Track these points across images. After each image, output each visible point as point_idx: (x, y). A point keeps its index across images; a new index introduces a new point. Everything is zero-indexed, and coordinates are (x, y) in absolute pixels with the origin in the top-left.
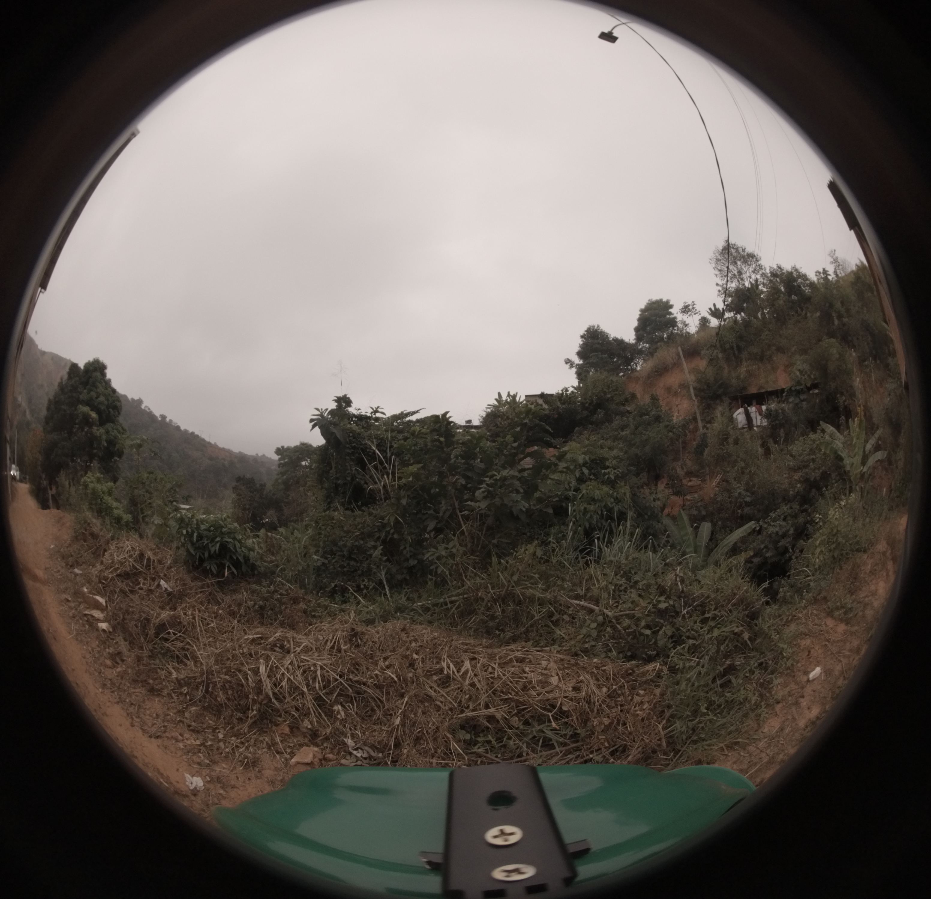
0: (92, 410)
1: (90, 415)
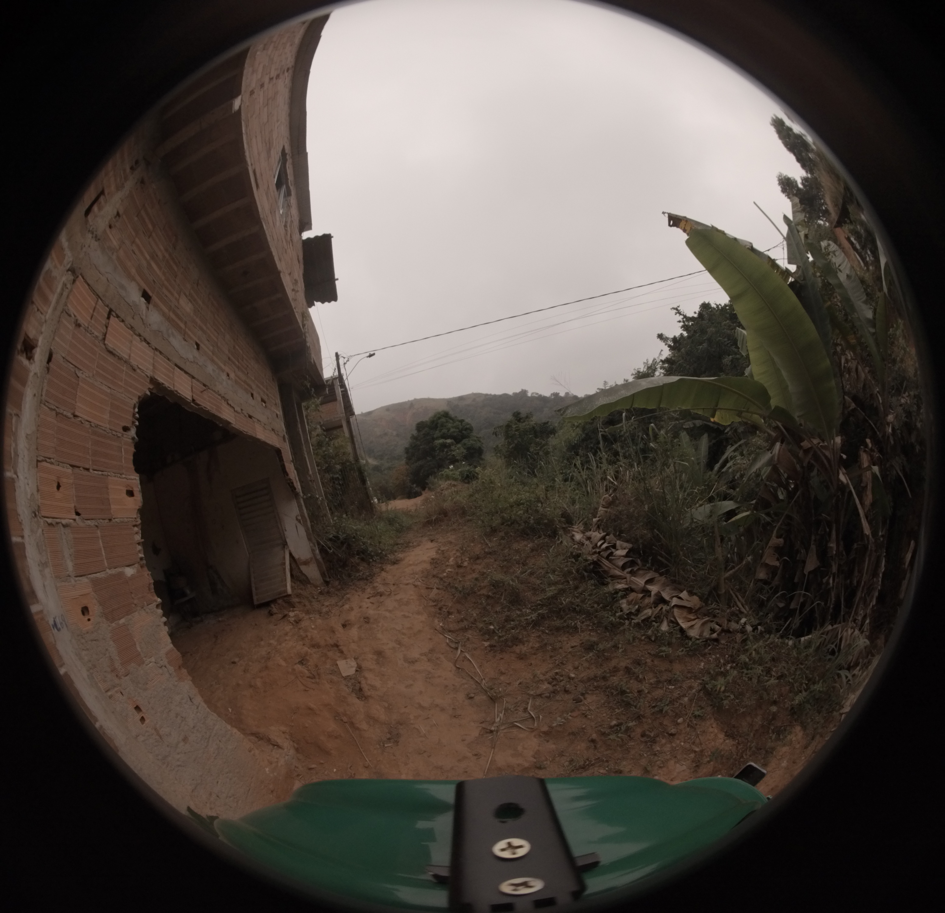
0: (446, 439)
1: (446, 443)
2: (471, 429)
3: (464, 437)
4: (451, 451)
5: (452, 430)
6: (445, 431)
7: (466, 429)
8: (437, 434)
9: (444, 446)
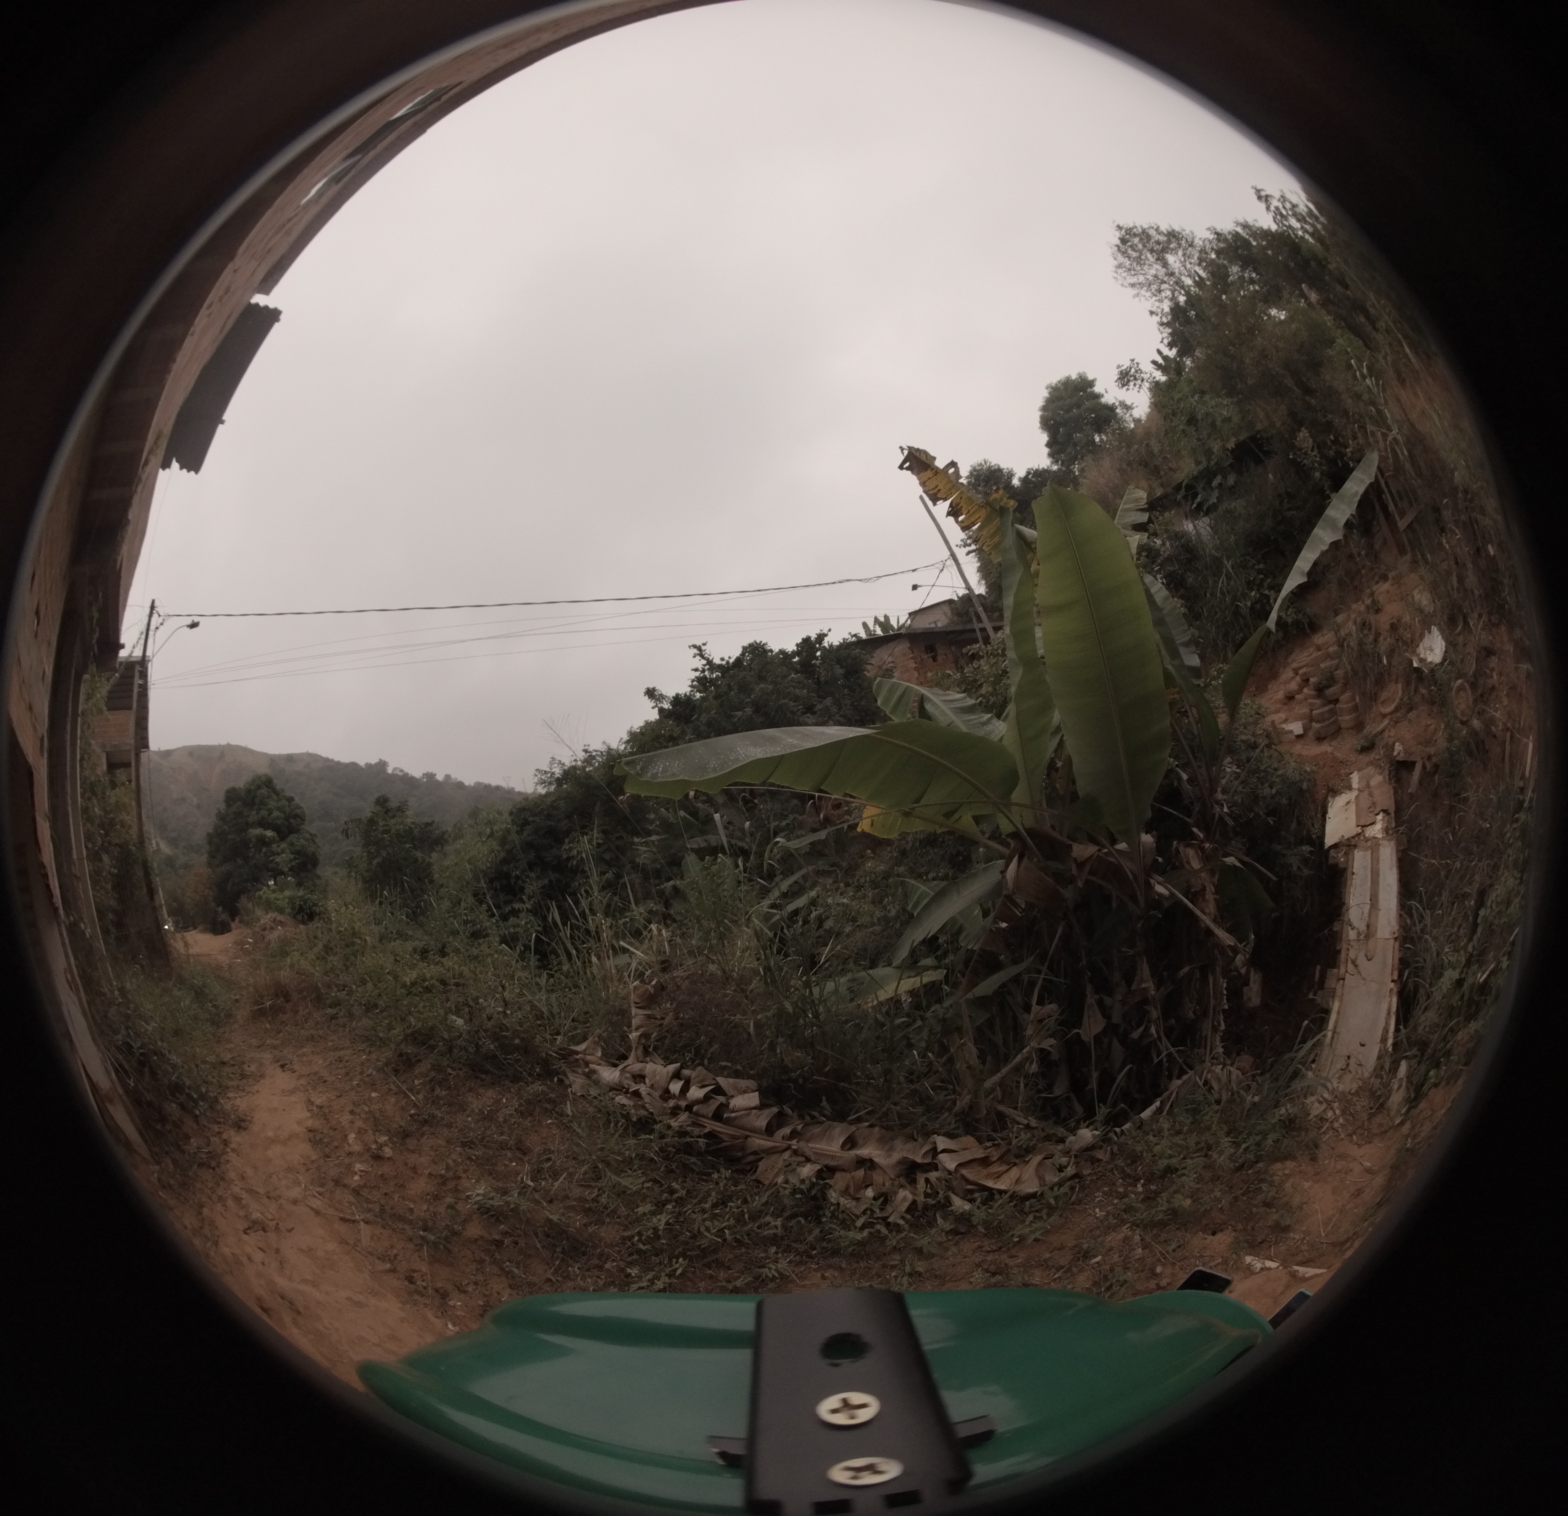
2: (301, 817)
3: (293, 830)
4: (273, 854)
5: (276, 813)
6: (264, 813)
7: (296, 816)
8: (253, 816)
9: (262, 842)
